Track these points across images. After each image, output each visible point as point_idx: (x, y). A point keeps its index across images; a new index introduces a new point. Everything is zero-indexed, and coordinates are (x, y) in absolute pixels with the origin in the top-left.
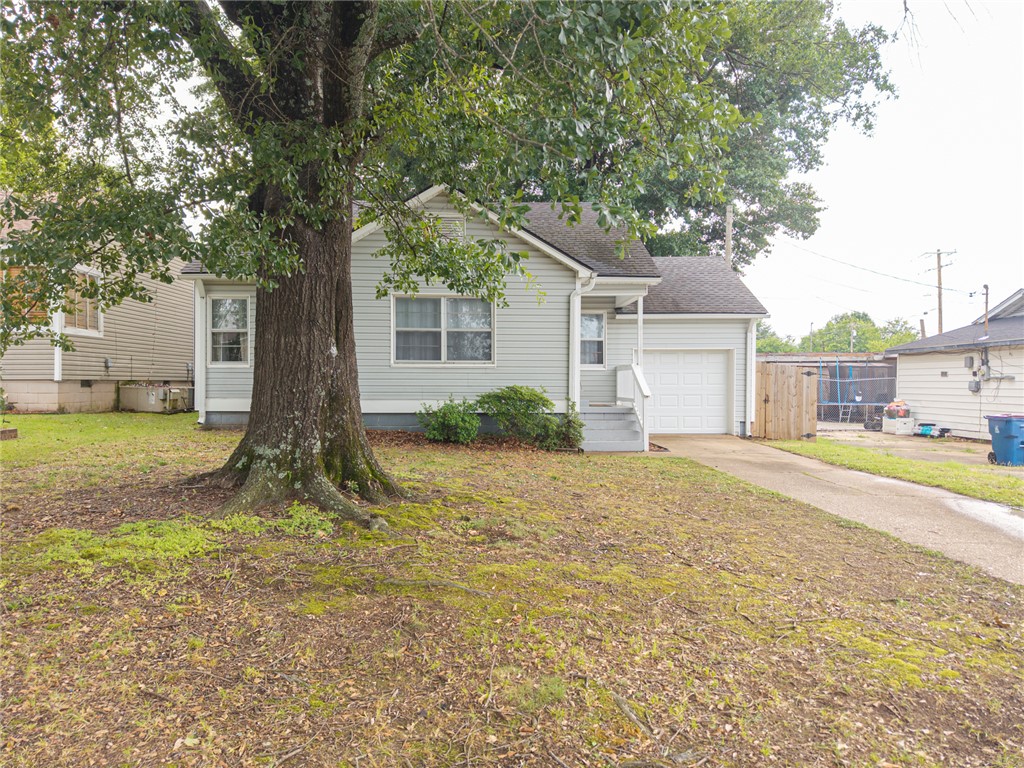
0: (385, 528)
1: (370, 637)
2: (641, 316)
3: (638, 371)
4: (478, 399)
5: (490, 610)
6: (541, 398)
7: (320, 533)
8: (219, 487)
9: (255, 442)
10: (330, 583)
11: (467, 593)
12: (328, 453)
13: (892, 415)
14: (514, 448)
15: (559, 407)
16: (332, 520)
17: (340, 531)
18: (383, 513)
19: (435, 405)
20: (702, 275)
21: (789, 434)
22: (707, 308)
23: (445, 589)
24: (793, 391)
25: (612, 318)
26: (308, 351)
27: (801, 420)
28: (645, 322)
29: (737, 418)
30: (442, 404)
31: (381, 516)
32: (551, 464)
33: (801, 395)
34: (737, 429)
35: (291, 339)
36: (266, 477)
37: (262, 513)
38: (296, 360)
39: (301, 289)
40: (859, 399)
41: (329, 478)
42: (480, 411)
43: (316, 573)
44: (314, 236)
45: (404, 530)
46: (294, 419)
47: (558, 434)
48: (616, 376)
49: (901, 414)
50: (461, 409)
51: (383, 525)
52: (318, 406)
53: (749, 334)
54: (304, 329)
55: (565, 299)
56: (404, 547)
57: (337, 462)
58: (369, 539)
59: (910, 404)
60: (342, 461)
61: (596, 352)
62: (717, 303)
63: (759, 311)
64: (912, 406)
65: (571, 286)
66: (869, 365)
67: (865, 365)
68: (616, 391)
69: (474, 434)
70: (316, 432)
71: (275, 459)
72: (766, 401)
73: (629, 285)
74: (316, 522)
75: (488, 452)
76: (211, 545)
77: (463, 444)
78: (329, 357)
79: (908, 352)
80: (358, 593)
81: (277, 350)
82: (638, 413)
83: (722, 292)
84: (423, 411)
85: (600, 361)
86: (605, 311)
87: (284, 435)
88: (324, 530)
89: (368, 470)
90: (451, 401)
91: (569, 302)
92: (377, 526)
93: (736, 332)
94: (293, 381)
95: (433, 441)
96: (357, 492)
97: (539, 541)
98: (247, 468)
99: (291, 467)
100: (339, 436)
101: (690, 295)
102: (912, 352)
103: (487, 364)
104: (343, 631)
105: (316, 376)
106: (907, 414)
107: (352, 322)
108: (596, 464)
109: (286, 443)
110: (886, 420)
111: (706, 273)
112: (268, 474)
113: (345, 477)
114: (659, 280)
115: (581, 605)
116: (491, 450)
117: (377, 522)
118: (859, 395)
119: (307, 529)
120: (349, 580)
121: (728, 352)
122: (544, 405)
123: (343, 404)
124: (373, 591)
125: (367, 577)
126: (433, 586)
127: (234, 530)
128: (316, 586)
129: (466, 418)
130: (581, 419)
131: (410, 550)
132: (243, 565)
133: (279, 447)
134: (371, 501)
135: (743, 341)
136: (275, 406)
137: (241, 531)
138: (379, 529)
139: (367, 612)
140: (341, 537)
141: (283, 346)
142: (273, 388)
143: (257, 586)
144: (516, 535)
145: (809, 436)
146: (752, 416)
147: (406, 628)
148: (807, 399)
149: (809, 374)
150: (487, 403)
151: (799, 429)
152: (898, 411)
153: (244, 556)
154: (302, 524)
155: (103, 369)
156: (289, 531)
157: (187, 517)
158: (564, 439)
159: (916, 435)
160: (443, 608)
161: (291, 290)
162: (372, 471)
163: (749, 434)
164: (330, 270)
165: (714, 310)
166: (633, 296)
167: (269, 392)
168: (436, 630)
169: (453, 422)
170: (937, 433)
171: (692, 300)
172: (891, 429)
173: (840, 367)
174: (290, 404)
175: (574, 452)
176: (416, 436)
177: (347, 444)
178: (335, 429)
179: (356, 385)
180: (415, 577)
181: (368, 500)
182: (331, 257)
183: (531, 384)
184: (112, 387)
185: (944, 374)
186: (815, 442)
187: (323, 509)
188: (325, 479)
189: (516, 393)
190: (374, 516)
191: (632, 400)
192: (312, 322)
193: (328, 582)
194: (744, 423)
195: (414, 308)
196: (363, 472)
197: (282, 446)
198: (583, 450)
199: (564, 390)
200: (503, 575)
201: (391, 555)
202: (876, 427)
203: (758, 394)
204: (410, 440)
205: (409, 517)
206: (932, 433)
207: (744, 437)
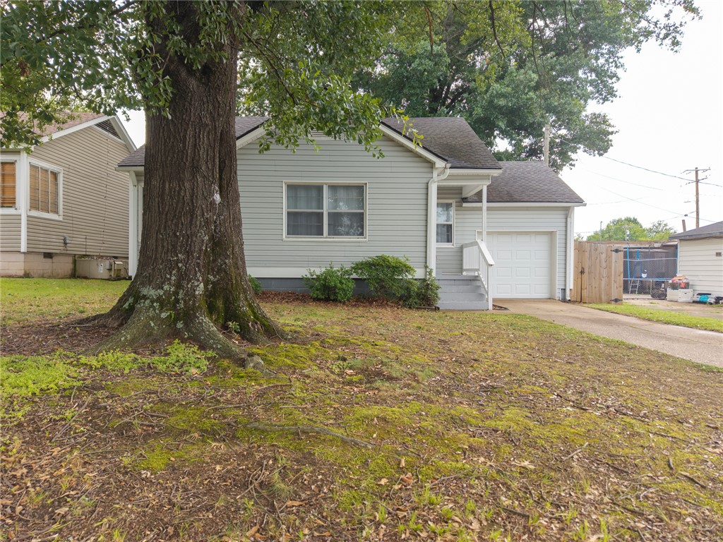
0: (260, 366)
1: (212, 506)
2: (485, 204)
3: (483, 246)
4: (353, 266)
5: (372, 465)
6: (405, 266)
7: (193, 371)
8: (105, 327)
9: (141, 284)
10: (185, 427)
11: (344, 442)
12: (211, 295)
13: (674, 286)
14: (382, 305)
15: (419, 273)
16: (208, 359)
17: (215, 368)
18: (260, 352)
19: (318, 271)
20: (529, 175)
21: (600, 299)
22: (535, 198)
23: (317, 436)
24: (604, 264)
25: (459, 206)
26: (192, 196)
27: (611, 287)
28: (488, 209)
29: (559, 286)
30: (324, 270)
31: (258, 355)
32: (414, 318)
33: (610, 268)
34: (559, 295)
35: (175, 184)
36: (149, 316)
37: (140, 350)
38: (180, 205)
39: (185, 137)
40: (644, 276)
41: (211, 319)
42: (354, 276)
43: (173, 414)
44: (198, 87)
45: (280, 368)
46: (178, 261)
47: (418, 295)
48: (462, 252)
49: (683, 286)
50: (339, 274)
51: (258, 363)
52: (201, 250)
53: (569, 219)
54: (187, 175)
55: (424, 186)
56: (277, 386)
57: (220, 304)
58: (242, 377)
59: (690, 278)
60: (225, 303)
61: (446, 232)
62: (543, 195)
63: (577, 200)
64: (691, 280)
65: (429, 175)
66: (651, 250)
67: (647, 250)
68: (462, 264)
69: (350, 294)
70: (198, 274)
71: (159, 299)
72: (582, 272)
73: (475, 176)
74: (192, 359)
75: (361, 308)
76: (68, 382)
77: (340, 302)
78: (213, 203)
79: (688, 238)
80: (215, 440)
81: (162, 196)
82: (483, 279)
83: (546, 187)
84: (309, 276)
85: (449, 240)
86: (454, 201)
87: (168, 276)
88: (198, 367)
89: (250, 312)
90: (331, 267)
91: (427, 189)
92: (252, 365)
93: (558, 218)
94: (177, 225)
95: (317, 300)
96: (237, 333)
97: (418, 382)
98: (132, 308)
99: (174, 307)
100: (222, 279)
101: (521, 188)
102: (691, 238)
103: (361, 239)
104: (178, 498)
105: (199, 221)
106: (687, 286)
107: (236, 173)
108: (452, 318)
109: (170, 284)
110: (670, 292)
111: (532, 173)
112: (151, 313)
113: (227, 319)
114: (500, 171)
115: (482, 459)
116: (364, 307)
117: (252, 361)
118: (644, 273)
119: (181, 366)
120: (207, 424)
121: (551, 234)
122: (407, 271)
123: (226, 249)
124: (234, 437)
125: (228, 420)
126: (304, 432)
127: (103, 366)
128: (168, 431)
129: (343, 281)
130: (437, 283)
131: (282, 390)
132: (94, 405)
133: (162, 288)
134: (251, 341)
135: (564, 225)
136: (160, 249)
137: (109, 367)
138: (254, 367)
139: (218, 468)
140: (214, 375)
141: (167, 191)
142: (158, 231)
143: (98, 430)
144: (394, 375)
145: (616, 300)
146: (570, 285)
147: (264, 493)
148: (615, 272)
149: (617, 251)
150: (360, 269)
151: (608, 294)
152: (680, 284)
153: (100, 394)
154: (178, 361)
155: (62, 245)
156: (161, 367)
157: (58, 353)
158: (423, 299)
159: (694, 302)
160: (313, 463)
161: (175, 137)
162: (255, 314)
163: (568, 298)
164: (213, 120)
165: (541, 200)
166: (478, 186)
167: (155, 236)
168: (303, 496)
169: (333, 284)
170: (713, 301)
171: (522, 192)
172: (675, 298)
173: (630, 252)
174: (174, 246)
175: (432, 310)
176: (303, 296)
177: (230, 286)
178: (218, 273)
179: (239, 233)
180: (283, 422)
181: (248, 340)
182: (214, 107)
183: (396, 255)
184: (70, 259)
185: (719, 254)
186: (622, 304)
187: (202, 347)
188: (207, 320)
189: (384, 261)
190: (251, 355)
191: (478, 270)
192: (195, 168)
193: (183, 426)
194: (564, 290)
195: (302, 194)
196: (244, 314)
197: (166, 287)
198: (439, 308)
199: (423, 260)
200: (384, 419)
201: (261, 395)
202: (662, 296)
203: (576, 267)
204: (298, 299)
205: (286, 356)
206: (708, 300)
207: (564, 300)
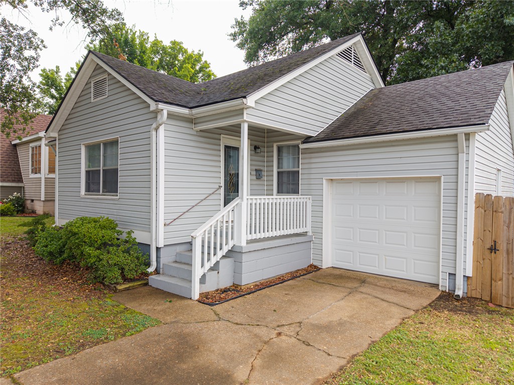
34: (444, 283)
53: (460, 155)
63: (475, 121)
72: (493, 249)
85: (296, 191)
86: (300, 141)
93: (444, 153)
121: (440, 180)
135: (453, 165)
146: (467, 265)
163: (459, 292)
194: (452, 275)
203: (479, 238)
207: (451, 295)
